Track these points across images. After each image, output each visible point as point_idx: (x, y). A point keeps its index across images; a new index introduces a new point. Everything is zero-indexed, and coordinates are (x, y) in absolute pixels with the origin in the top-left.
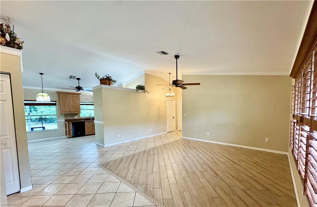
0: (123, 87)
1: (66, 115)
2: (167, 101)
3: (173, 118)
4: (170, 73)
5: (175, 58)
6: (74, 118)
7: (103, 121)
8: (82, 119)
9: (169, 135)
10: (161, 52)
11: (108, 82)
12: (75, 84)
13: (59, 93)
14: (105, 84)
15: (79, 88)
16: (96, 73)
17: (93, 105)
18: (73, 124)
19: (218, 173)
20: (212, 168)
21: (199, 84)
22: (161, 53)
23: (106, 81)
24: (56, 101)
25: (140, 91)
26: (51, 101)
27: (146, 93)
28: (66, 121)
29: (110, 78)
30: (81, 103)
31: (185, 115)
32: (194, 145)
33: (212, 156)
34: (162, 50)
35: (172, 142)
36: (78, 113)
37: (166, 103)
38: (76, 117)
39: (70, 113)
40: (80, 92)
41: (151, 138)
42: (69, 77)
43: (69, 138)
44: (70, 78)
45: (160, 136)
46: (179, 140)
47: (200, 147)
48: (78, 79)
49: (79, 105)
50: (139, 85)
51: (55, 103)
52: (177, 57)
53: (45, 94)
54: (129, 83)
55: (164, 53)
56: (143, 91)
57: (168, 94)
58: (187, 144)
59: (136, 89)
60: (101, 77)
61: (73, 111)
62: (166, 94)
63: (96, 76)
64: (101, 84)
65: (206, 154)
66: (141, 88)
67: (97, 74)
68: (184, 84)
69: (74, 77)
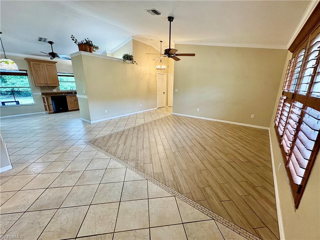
0: (107, 56)
1: (42, 88)
2: (157, 75)
3: (164, 93)
4: (162, 42)
5: (169, 20)
6: (52, 92)
7: (87, 95)
8: (62, 93)
9: (159, 111)
10: (152, 11)
11: (89, 49)
12: (48, 49)
13: (28, 60)
14: (86, 50)
15: (53, 55)
16: (72, 35)
17: (73, 76)
18: (53, 98)
19: (206, 147)
20: (201, 143)
21: (194, 55)
22: (152, 12)
23: (86, 46)
24: (26, 71)
25: (127, 61)
26: (20, 70)
27: (135, 64)
28: (43, 94)
29: (91, 43)
30: (58, 74)
31: (177, 90)
32: (184, 121)
33: (201, 132)
34: (153, 8)
35: (163, 118)
36: (56, 86)
37: (156, 75)
38: (55, 91)
39: (47, 85)
40: (55, 60)
41: (140, 114)
42: (37, 38)
43: (49, 113)
44: (40, 40)
45: (150, 112)
46: (170, 116)
47: (190, 123)
48: (51, 43)
49: (56, 74)
50: (126, 54)
51: (25, 72)
52: (171, 19)
53: (10, 61)
54: (114, 51)
55: (155, 12)
56: (131, 61)
57: (159, 67)
58: (177, 119)
59: (123, 59)
60: (79, 41)
61: (50, 83)
62: (157, 67)
63: (73, 40)
64: (80, 50)
65: (195, 129)
66: (128, 58)
67: (74, 37)
68: (177, 55)
69: (45, 40)
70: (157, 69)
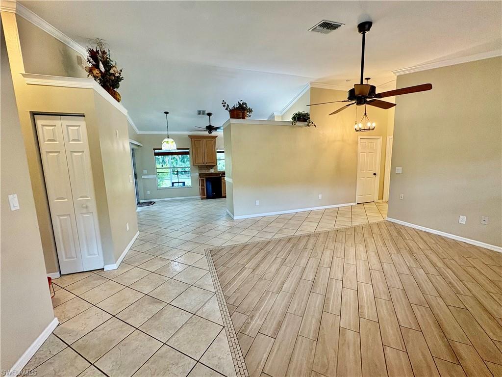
0: (276, 120)
1: (200, 168)
2: (359, 139)
3: (375, 174)
4: (369, 79)
5: (360, 31)
6: (209, 172)
8: (219, 174)
9: (359, 210)
10: (320, 26)
11: (241, 114)
12: (204, 122)
13: (191, 137)
14: (237, 117)
15: (210, 128)
16: (223, 101)
17: (223, 152)
18: (207, 180)
21: (430, 86)
22: (321, 28)
23: (240, 112)
24: (188, 149)
25: (298, 123)
26: (178, 149)
27: (312, 127)
28: (200, 175)
29: (245, 106)
30: (217, 150)
31: (399, 170)
34: (320, 21)
35: (358, 226)
36: (214, 166)
37: (357, 143)
38: (212, 171)
39: (204, 165)
40: (214, 133)
41: (316, 213)
42: (197, 113)
43: (202, 199)
44: (199, 114)
45: (337, 211)
46: (378, 224)
48: (209, 114)
49: (215, 151)
50: (297, 112)
51: (188, 151)
52: (364, 27)
53: (170, 140)
54: (285, 111)
55: (328, 26)
56: (306, 123)
57: (361, 126)
59: (292, 121)
60: (231, 107)
61: (208, 161)
62: (356, 127)
63: (224, 106)
64: (231, 118)
66: (302, 118)
67: (225, 103)
69: (204, 113)
70: (357, 131)
